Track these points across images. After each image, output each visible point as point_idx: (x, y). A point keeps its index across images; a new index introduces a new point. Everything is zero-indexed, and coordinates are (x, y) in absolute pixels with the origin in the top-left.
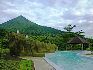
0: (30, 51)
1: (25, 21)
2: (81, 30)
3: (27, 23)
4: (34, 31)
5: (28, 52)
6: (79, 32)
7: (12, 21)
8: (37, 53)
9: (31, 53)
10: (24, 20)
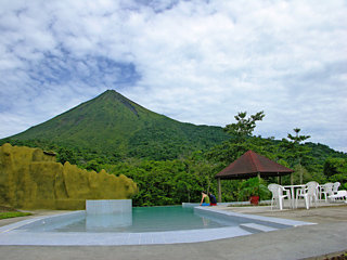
0: (53, 195)
1: (127, 110)
2: (297, 131)
3: (135, 116)
4: (159, 145)
5: (46, 197)
6: (290, 136)
7: (82, 113)
8: (66, 200)
9: (54, 200)
10: (121, 105)
